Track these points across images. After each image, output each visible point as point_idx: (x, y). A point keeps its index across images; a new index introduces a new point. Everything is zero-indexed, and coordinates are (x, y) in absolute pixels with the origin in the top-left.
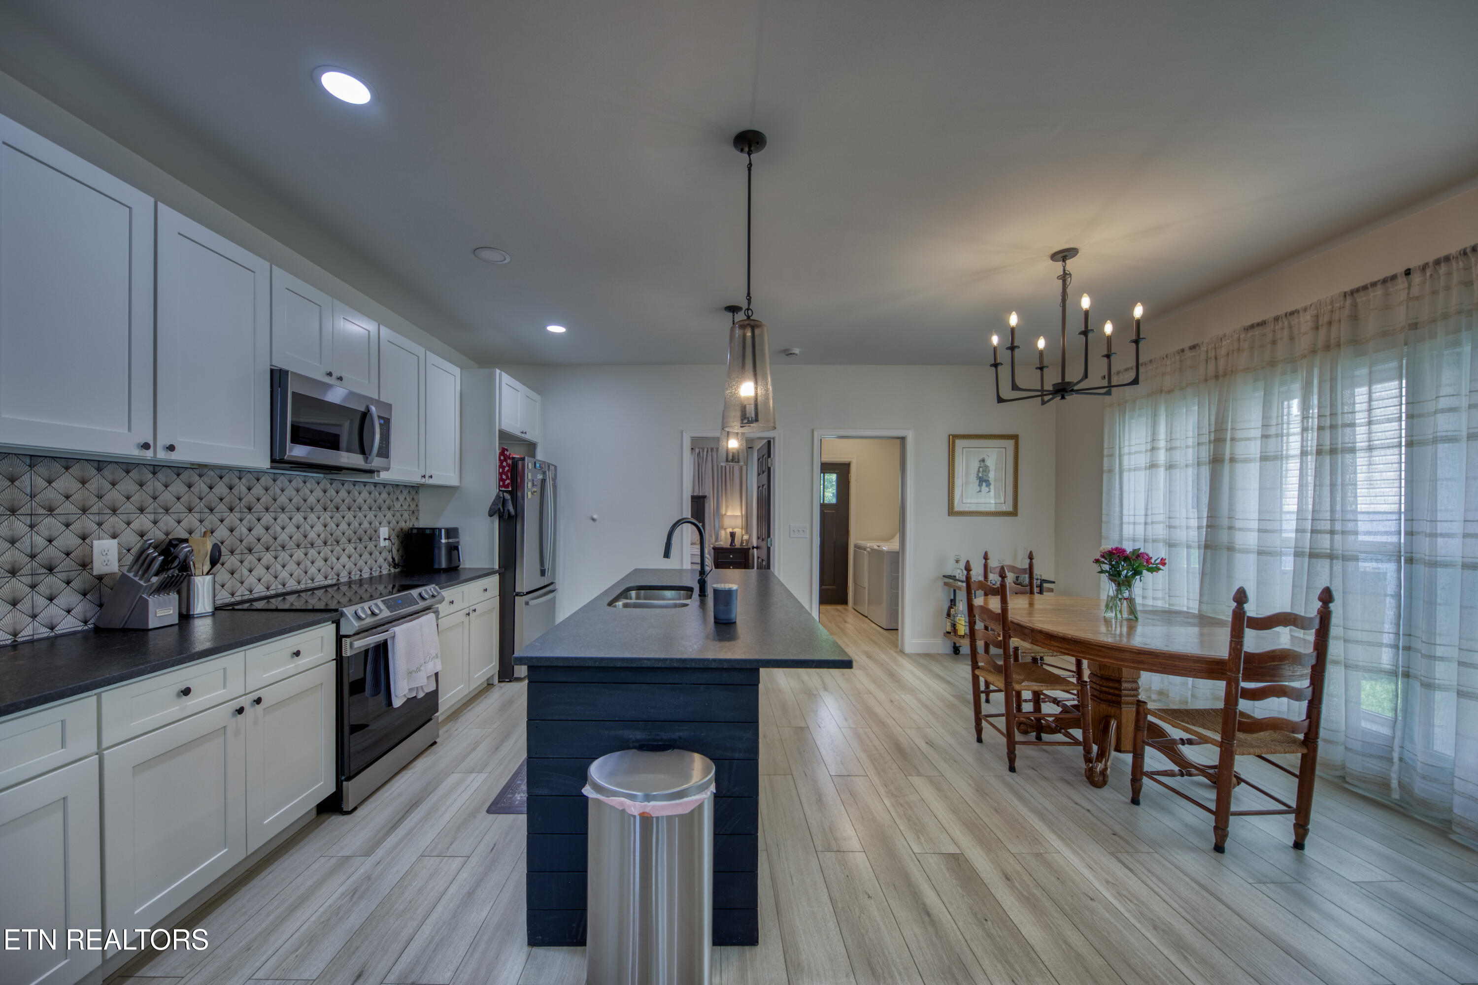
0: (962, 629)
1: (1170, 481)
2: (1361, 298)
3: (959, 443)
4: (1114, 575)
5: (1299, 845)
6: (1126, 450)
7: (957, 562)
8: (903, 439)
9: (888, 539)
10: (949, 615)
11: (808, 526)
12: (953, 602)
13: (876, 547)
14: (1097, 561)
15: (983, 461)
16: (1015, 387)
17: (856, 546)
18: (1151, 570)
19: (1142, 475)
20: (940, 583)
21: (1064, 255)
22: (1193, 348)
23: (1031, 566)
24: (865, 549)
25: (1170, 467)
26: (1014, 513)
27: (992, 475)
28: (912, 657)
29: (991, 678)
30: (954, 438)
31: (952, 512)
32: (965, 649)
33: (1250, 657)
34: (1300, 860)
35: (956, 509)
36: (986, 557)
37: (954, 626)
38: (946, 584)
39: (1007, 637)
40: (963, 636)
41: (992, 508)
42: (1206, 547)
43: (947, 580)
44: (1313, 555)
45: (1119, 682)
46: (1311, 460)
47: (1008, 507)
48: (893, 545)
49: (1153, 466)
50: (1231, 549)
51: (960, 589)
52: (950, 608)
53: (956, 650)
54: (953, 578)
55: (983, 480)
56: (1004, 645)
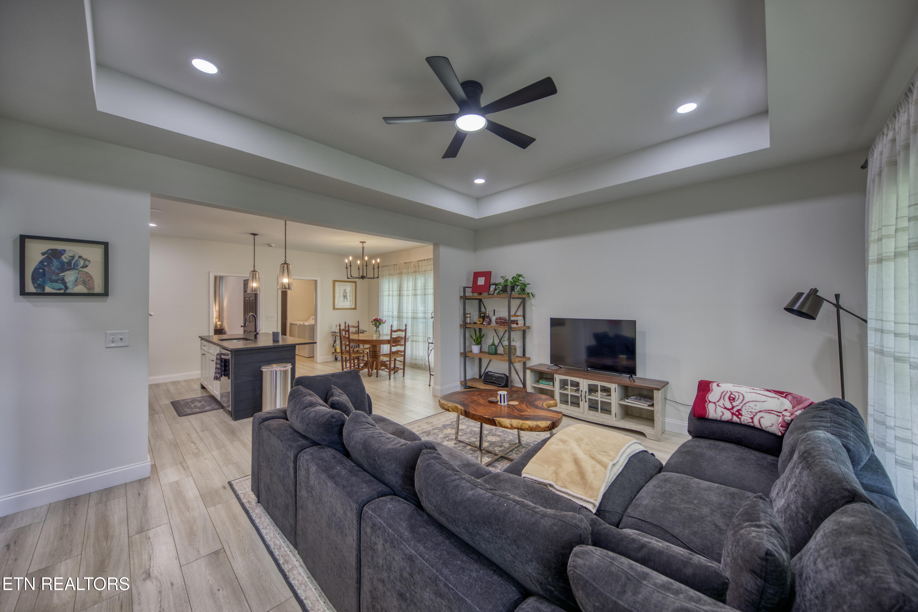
0: (338, 350)
1: (392, 299)
2: (421, 263)
3: (337, 283)
4: (376, 325)
5: (404, 376)
6: (384, 290)
7: (336, 326)
8: (316, 281)
9: (307, 320)
10: (333, 346)
11: (276, 315)
12: (335, 341)
13: (302, 324)
14: (372, 322)
15: (345, 290)
16: (351, 276)
17: (291, 324)
18: (383, 323)
19: (387, 297)
20: (330, 335)
21: (363, 242)
22: (396, 264)
23: (358, 325)
24: (296, 325)
25: (392, 296)
26: (355, 309)
27: (348, 295)
28: (320, 363)
29: (346, 356)
30: (334, 281)
31: (334, 308)
32: (339, 358)
33: (394, 338)
34: (404, 378)
35: (336, 307)
36: (345, 323)
37: (335, 350)
38: (332, 335)
39: (350, 343)
40: (339, 353)
41: (349, 307)
42: (398, 317)
43: (333, 333)
44: (414, 318)
45: (376, 352)
46: (413, 296)
47: (353, 307)
48: (311, 322)
49: (389, 295)
50: (402, 318)
51: (337, 336)
52: (334, 343)
53: (336, 359)
54: (335, 332)
55: (345, 297)
56: (349, 345)
